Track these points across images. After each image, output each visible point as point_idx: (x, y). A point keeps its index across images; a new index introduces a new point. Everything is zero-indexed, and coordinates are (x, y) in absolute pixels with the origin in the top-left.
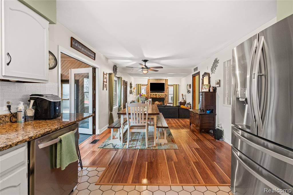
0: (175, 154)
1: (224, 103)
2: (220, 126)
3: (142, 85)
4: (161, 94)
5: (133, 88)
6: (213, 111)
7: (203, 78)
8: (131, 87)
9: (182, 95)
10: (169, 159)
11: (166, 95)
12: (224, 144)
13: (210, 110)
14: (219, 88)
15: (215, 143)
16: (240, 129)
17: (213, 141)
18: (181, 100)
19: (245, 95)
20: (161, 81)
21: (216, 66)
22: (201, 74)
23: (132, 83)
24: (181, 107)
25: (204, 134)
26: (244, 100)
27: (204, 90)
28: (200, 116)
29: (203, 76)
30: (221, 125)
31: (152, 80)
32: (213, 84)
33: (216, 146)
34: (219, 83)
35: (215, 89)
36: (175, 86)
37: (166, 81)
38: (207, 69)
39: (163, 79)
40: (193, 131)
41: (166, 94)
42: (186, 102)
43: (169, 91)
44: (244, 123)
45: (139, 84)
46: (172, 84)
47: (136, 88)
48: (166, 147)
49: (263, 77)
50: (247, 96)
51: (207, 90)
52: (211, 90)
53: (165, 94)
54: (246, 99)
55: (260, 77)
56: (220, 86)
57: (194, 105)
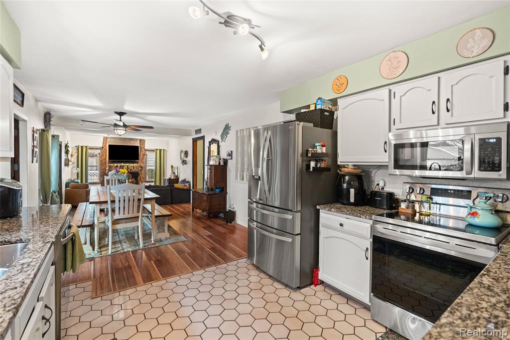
0: (185, 246)
1: (236, 179)
2: (232, 207)
3: (90, 148)
4: (132, 165)
5: (70, 153)
6: (224, 190)
7: (210, 145)
8: (67, 152)
9: (172, 167)
10: (180, 252)
11: (141, 167)
12: (237, 226)
13: (219, 188)
14: (231, 160)
15: (227, 227)
16: (255, 202)
17: (224, 225)
18: (169, 175)
19: (258, 173)
20: (132, 142)
21: (228, 133)
22: (207, 140)
23: (68, 145)
24: (175, 186)
25: (214, 220)
26: (258, 177)
27: (211, 163)
28: (209, 196)
29: (211, 142)
30: (233, 205)
31: (112, 140)
32: (224, 155)
33: (229, 229)
34: (230, 155)
35: (226, 162)
36: (158, 152)
37: (142, 143)
38: (215, 134)
39: (137, 139)
40: (198, 218)
41: (142, 165)
42: (178, 178)
43: (148, 160)
44: (258, 197)
45: (82, 147)
46: (154, 148)
47: (76, 155)
48: (171, 241)
49: (270, 161)
50: (260, 174)
51: (217, 164)
52: (222, 163)
53: (139, 165)
54: (259, 177)
55: (268, 160)
56: (232, 159)
57: (195, 182)
